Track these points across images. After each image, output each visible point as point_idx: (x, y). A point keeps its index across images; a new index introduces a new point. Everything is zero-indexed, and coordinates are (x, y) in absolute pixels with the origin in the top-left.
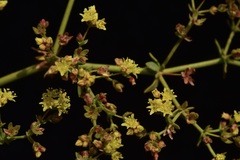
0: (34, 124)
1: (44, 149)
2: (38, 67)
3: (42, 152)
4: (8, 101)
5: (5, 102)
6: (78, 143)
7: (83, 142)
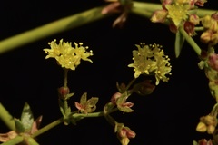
0: (118, 96)
1: (133, 135)
2: (105, 11)
3: (131, 139)
4: (81, 60)
5: (78, 63)
6: (201, 127)
7: (207, 125)
